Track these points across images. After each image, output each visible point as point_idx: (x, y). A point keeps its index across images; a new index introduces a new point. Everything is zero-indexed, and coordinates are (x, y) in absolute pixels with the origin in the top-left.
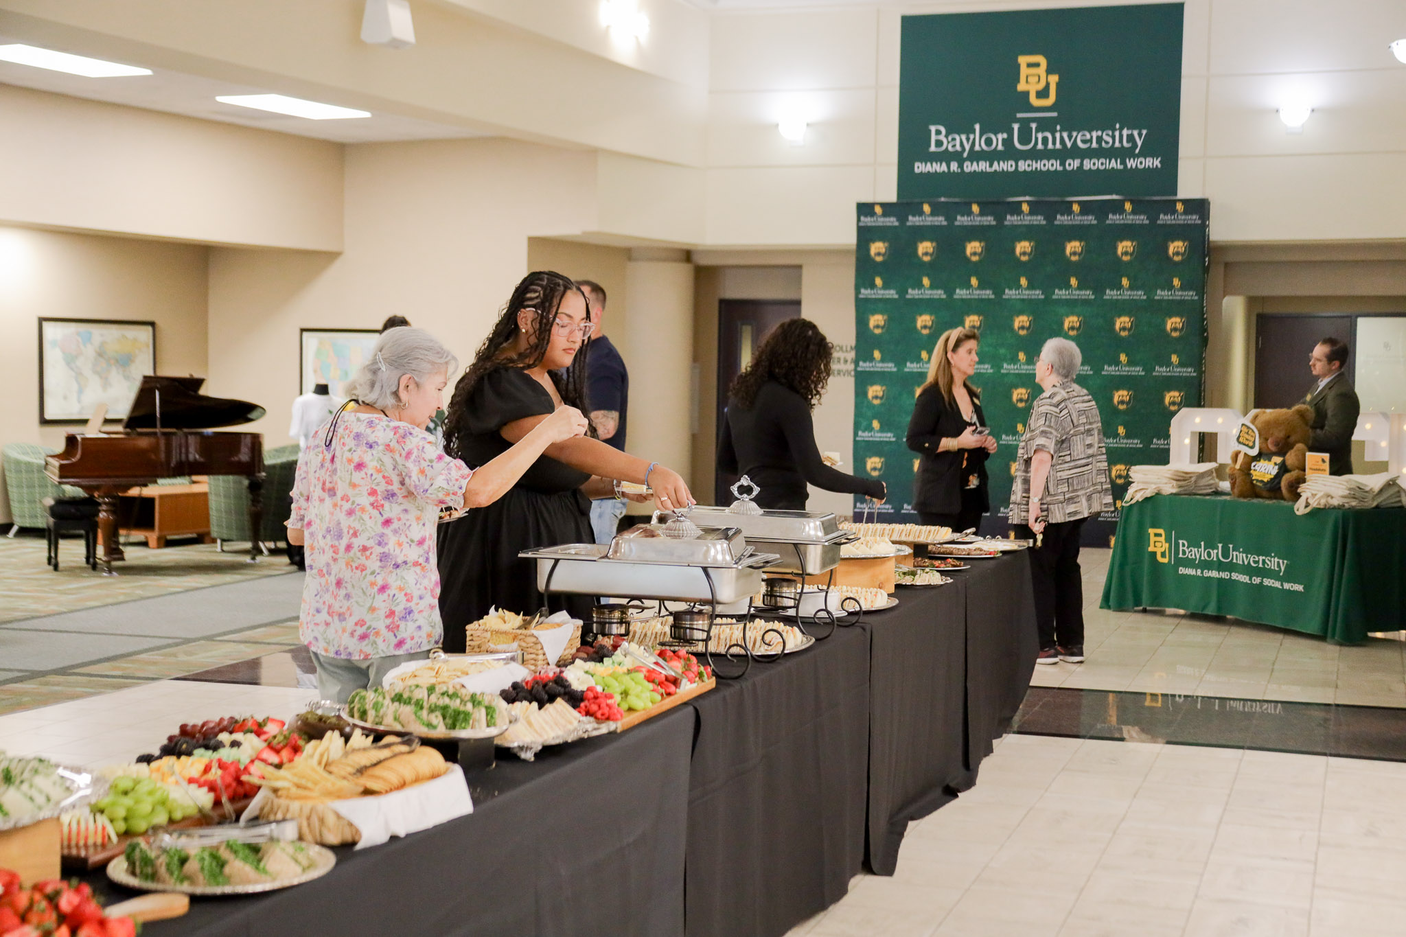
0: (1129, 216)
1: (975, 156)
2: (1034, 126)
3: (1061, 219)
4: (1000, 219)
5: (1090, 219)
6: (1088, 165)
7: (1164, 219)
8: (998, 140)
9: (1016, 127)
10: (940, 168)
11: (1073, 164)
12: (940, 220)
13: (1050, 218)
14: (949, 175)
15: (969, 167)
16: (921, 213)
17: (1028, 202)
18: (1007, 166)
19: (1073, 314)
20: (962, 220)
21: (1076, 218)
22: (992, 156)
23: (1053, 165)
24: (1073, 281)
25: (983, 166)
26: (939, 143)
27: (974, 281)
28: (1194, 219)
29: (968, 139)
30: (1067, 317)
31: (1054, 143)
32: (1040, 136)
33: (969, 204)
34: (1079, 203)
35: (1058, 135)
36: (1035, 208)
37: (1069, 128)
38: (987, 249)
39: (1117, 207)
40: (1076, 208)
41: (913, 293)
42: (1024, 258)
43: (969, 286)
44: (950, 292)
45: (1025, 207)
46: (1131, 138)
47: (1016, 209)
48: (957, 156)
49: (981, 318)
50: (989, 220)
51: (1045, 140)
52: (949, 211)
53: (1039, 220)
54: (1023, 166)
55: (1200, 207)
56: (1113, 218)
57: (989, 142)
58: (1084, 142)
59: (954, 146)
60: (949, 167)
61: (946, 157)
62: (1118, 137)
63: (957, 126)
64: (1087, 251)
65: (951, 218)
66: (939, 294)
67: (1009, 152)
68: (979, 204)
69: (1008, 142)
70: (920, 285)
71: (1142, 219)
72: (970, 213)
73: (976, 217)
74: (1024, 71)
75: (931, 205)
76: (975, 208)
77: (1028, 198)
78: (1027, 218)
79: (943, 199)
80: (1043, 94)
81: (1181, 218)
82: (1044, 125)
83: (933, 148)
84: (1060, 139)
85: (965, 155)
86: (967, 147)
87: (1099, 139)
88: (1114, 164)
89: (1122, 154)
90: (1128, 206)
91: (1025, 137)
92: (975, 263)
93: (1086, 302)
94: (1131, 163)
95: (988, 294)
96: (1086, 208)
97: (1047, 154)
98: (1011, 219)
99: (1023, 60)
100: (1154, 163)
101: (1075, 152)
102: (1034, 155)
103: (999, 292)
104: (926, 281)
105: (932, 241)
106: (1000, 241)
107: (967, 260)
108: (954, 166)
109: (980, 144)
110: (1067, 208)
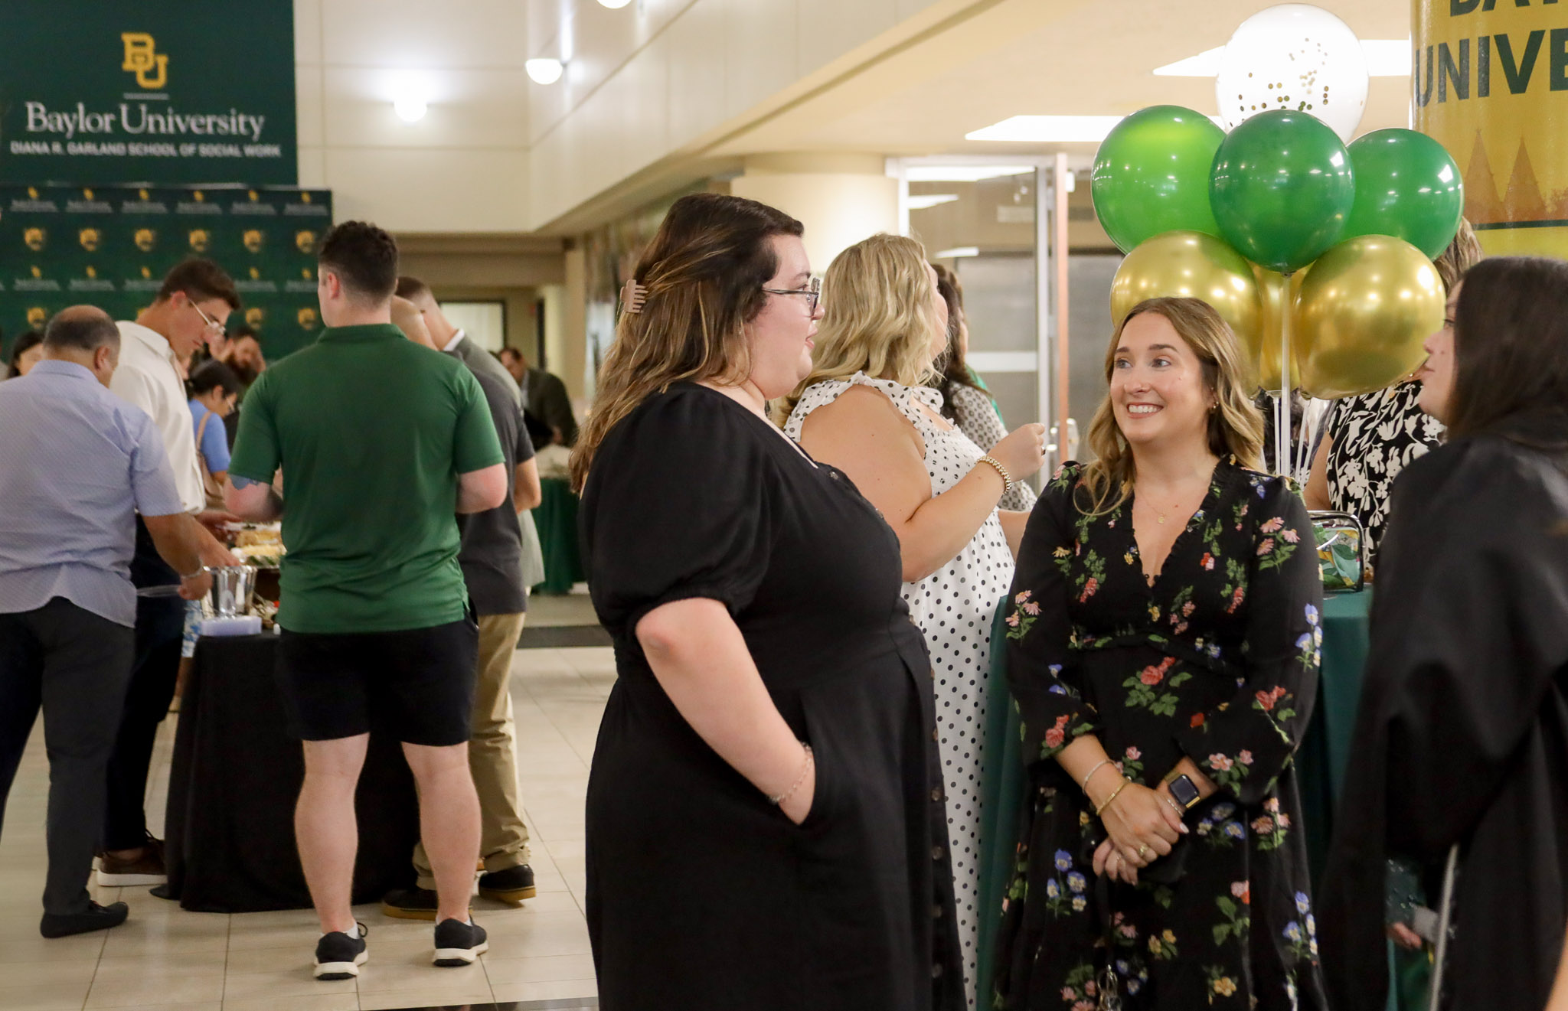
0: (254, 205)
1: (80, 137)
2: (143, 108)
3: (184, 208)
4: (116, 205)
5: (214, 208)
6: (206, 150)
7: (291, 209)
8: (105, 122)
9: (124, 109)
10: (41, 148)
11: (188, 150)
12: (49, 206)
13: (172, 206)
14: (50, 157)
15: (74, 149)
16: (26, 197)
17: (148, 190)
18: (116, 149)
20: (73, 206)
21: (198, 205)
22: (99, 138)
23: (167, 150)
25: (89, 149)
26: (38, 122)
27: (91, 272)
28: (320, 210)
29: (71, 119)
31: (167, 126)
32: (151, 119)
34: (204, 192)
35: (170, 119)
36: (155, 195)
37: (183, 110)
39: (242, 196)
40: (198, 196)
41: (21, 284)
42: (145, 248)
43: (85, 277)
44: (64, 283)
45: (144, 195)
46: (248, 125)
47: (133, 195)
48: (60, 137)
50: (105, 207)
51: (157, 124)
52: (59, 196)
53: (160, 208)
54: (135, 149)
55: (323, 197)
56: (238, 208)
57: (95, 123)
58: (199, 126)
59: (56, 126)
60: (50, 146)
61: (47, 137)
62: (236, 123)
63: (59, 104)
64: (213, 241)
65: (61, 204)
66: (52, 285)
67: (118, 135)
68: (94, 191)
69: (116, 124)
70: (29, 276)
71: (268, 209)
72: (82, 198)
73: (88, 202)
74: (129, 50)
75: (38, 189)
76: (88, 194)
77: (145, 184)
78: (145, 204)
79: (51, 183)
80: (152, 74)
81: (307, 209)
82: (156, 108)
83: (31, 127)
84: (170, 123)
85: (69, 135)
86: (70, 127)
87: (215, 125)
88: (232, 151)
89: (241, 140)
90: (253, 196)
91: (134, 119)
92: (92, 253)
94: (250, 151)
95: (107, 285)
96: (209, 196)
97: (160, 138)
98: (129, 207)
99: (128, 38)
100: (273, 151)
101: (189, 137)
102: (146, 138)
103: (119, 283)
104: (36, 271)
105: (40, 228)
106: (116, 230)
107: (82, 249)
108: (57, 148)
109: (85, 125)
110: (189, 196)
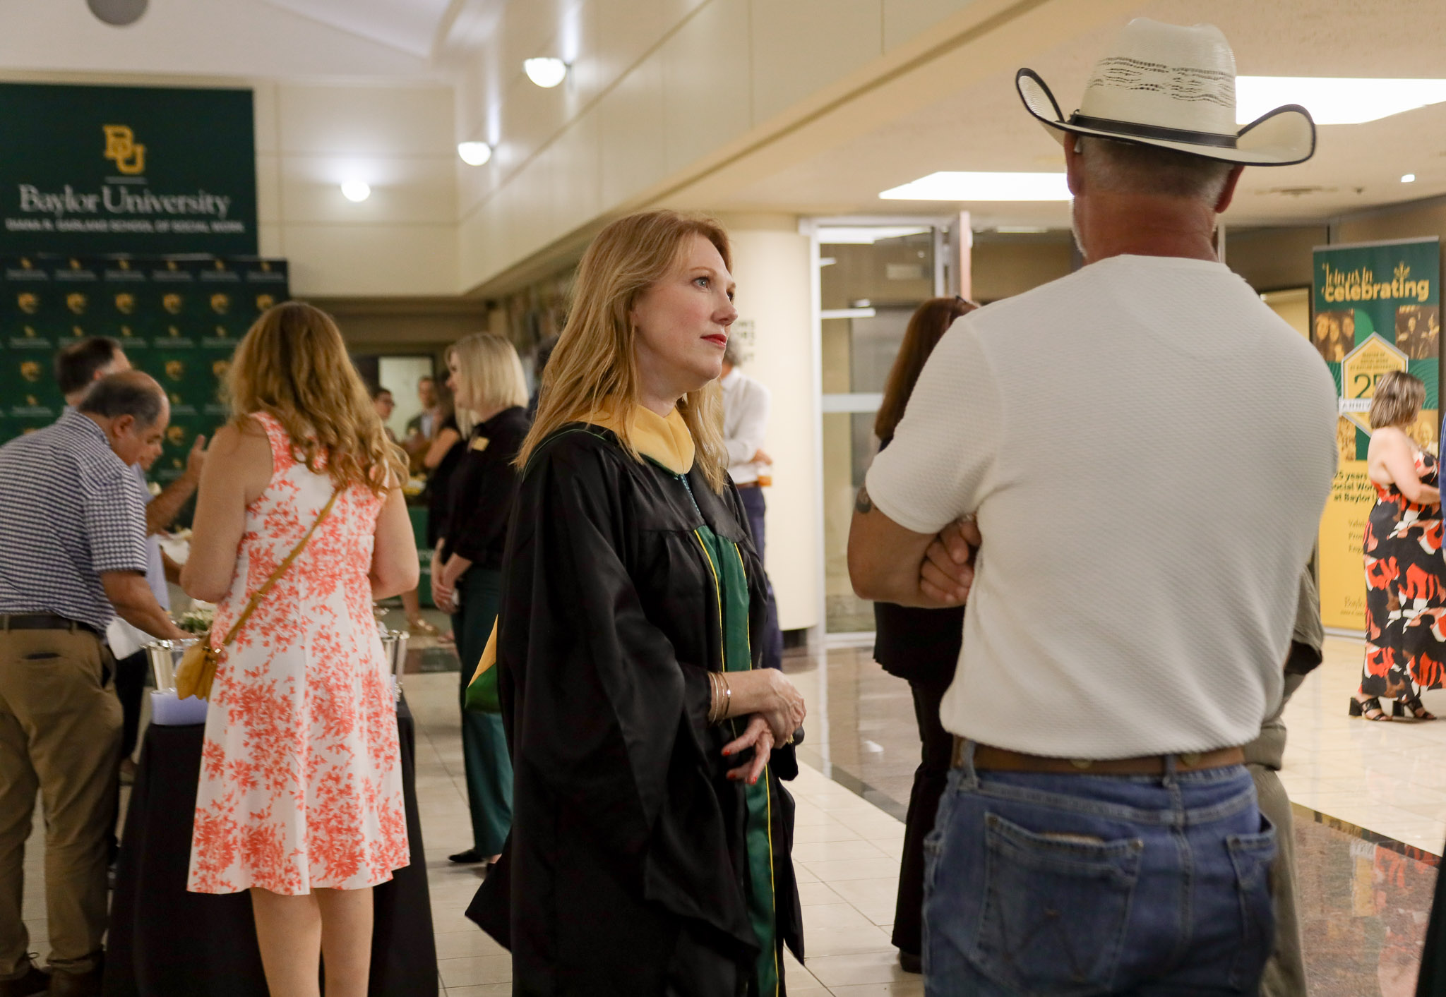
0: (220, 273)
1: (68, 215)
2: (123, 191)
3: (160, 276)
4: (100, 273)
5: (186, 276)
6: (178, 226)
7: (253, 276)
8: (90, 202)
9: (106, 192)
10: (33, 225)
11: (163, 226)
12: (41, 275)
13: (148, 274)
14: (42, 234)
15: (65, 226)
17: (127, 260)
18: (99, 226)
19: (174, 360)
20: (63, 275)
21: (171, 273)
22: (84, 216)
23: (144, 226)
24: (173, 331)
25: (75, 225)
26: (31, 203)
28: (278, 277)
29: (60, 200)
30: (169, 363)
31: (144, 206)
32: (130, 199)
33: (69, 260)
34: (176, 262)
35: (147, 200)
36: (134, 265)
37: (158, 191)
38: (89, 302)
39: (209, 266)
40: (172, 266)
41: (17, 342)
42: (126, 310)
44: (54, 341)
45: (124, 265)
46: (215, 205)
47: (115, 265)
48: (51, 216)
50: (90, 276)
51: (135, 204)
52: (48, 266)
53: (138, 276)
54: (117, 226)
55: (281, 266)
56: (207, 276)
57: (81, 203)
58: (172, 206)
59: (46, 206)
60: (41, 224)
61: (38, 215)
62: (205, 203)
63: (49, 186)
64: (184, 304)
65: (51, 273)
66: (44, 343)
67: (101, 213)
68: (81, 261)
69: (100, 205)
70: (23, 335)
71: (233, 277)
72: (70, 268)
73: (75, 271)
74: (111, 140)
75: (30, 259)
76: (75, 264)
77: (125, 256)
78: (124, 271)
79: (43, 255)
80: (131, 161)
81: (268, 276)
82: (135, 190)
83: (25, 206)
84: (147, 203)
85: (58, 214)
86: (59, 207)
87: (187, 205)
88: (201, 227)
89: (208, 218)
90: (220, 265)
91: (116, 200)
92: (78, 315)
93: (186, 349)
94: (217, 227)
96: (181, 266)
97: (138, 216)
98: (111, 275)
99: (109, 131)
100: (236, 227)
101: (165, 216)
102: (126, 216)
104: (29, 331)
105: (33, 293)
106: (100, 295)
107: (69, 311)
108: (48, 225)
109: (72, 204)
110: (163, 266)
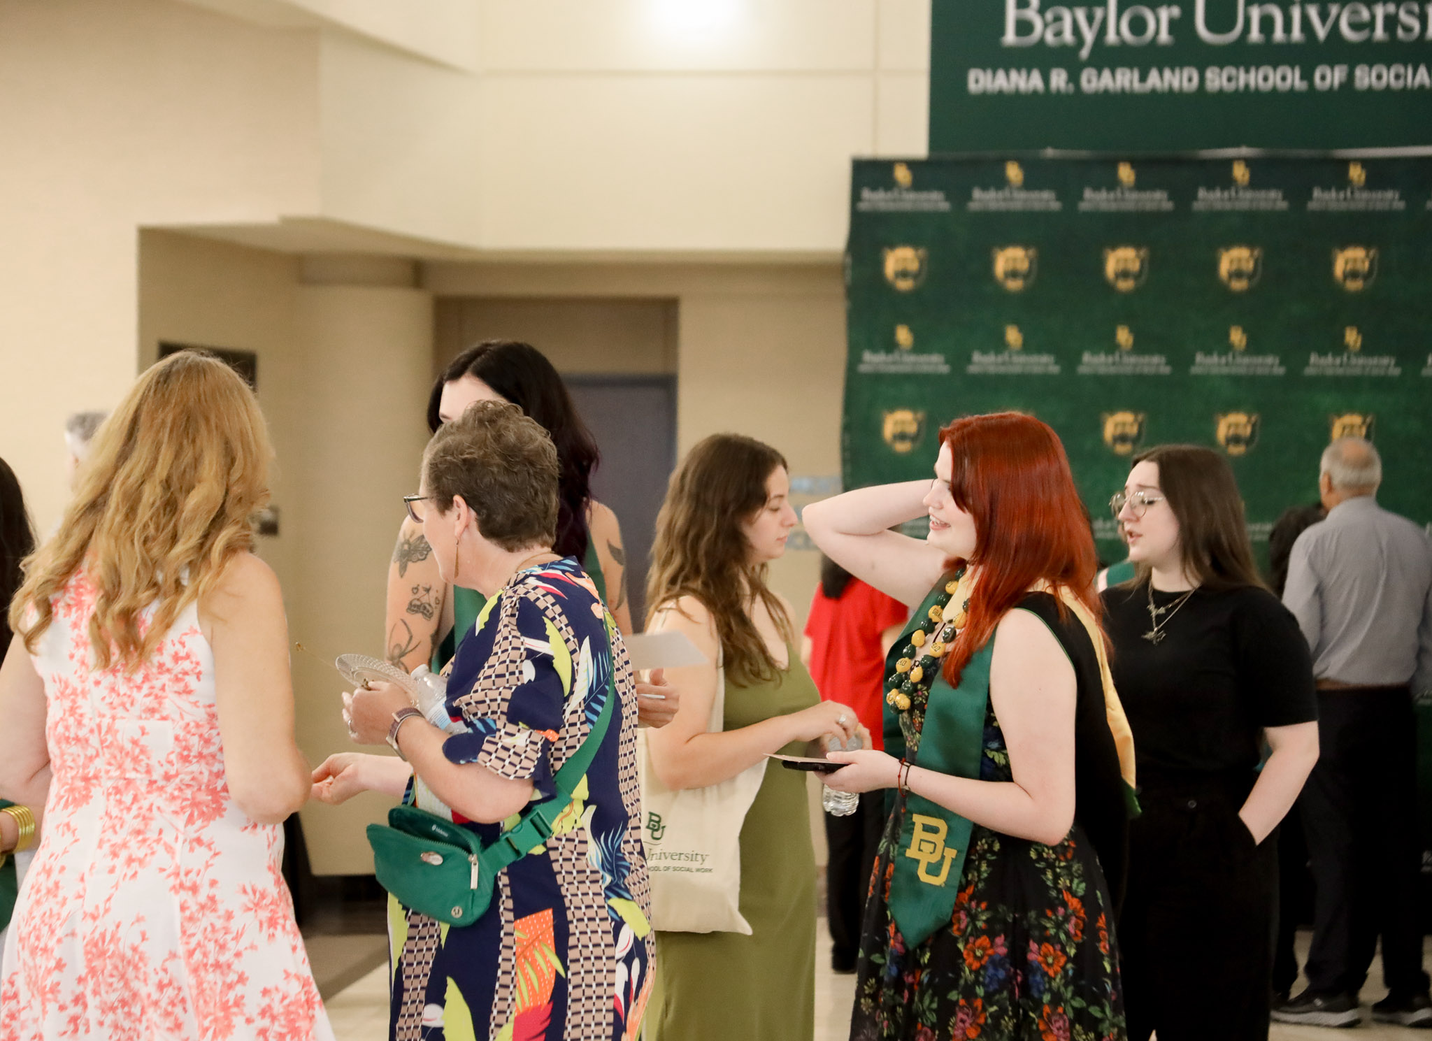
1: (1106, 57)
3: (1323, 199)
4: (1183, 196)
5: (1388, 200)
6: (1365, 77)
8: (1160, 22)
10: (1026, 82)
11: (1330, 77)
12: (1046, 200)
13: (1298, 195)
14: (1046, 98)
15: (1092, 81)
16: (1001, 182)
17: (1248, 162)
18: (1180, 80)
19: (1351, 410)
20: (1094, 199)
21: (1355, 192)
22: (1145, 58)
23: (1287, 78)
24: (1352, 337)
25: (1125, 79)
26: (1024, 27)
27: (1124, 336)
29: (1090, 19)
30: (1340, 415)
31: (1287, 28)
32: (1255, 13)
33: (1113, 164)
34: (1365, 163)
35: (1296, 13)
36: (1262, 174)
38: (1153, 264)
40: (1356, 173)
41: (981, 362)
42: (1238, 285)
43: (1111, 346)
44: (1069, 359)
45: (1240, 172)
47: (1219, 175)
48: (1066, 57)
49: (1140, 417)
50: (1158, 200)
51: (1267, 24)
52: (1065, 179)
53: (1273, 200)
54: (1217, 79)
57: (1138, 26)
58: (1355, 26)
59: (1058, 34)
60: (1046, 79)
61: (1039, 57)
64: (1380, 269)
65: (1069, 196)
66: (1044, 364)
67: (1184, 50)
68: (1134, 163)
69: (1183, 26)
70: (999, 345)
72: (1113, 183)
73: (1126, 192)
75: (1023, 164)
76: (1126, 173)
77: (1245, 151)
78: (1242, 193)
79: (1050, 152)
83: (1010, 37)
84: (1297, 22)
85: (1085, 53)
86: (1089, 36)
87: (1391, 22)
88: (1425, 77)
91: (1221, 15)
92: (1127, 296)
93: (1381, 384)
95: (1156, 364)
96: (1379, 174)
97: (1271, 54)
98: (1208, 199)
101: (1335, 50)
102: (1241, 54)
103: (1181, 361)
104: (1013, 336)
105: (1025, 245)
106: (1179, 246)
107: (1107, 288)
108: (1059, 79)
109: (1118, 31)
110: (1336, 175)
